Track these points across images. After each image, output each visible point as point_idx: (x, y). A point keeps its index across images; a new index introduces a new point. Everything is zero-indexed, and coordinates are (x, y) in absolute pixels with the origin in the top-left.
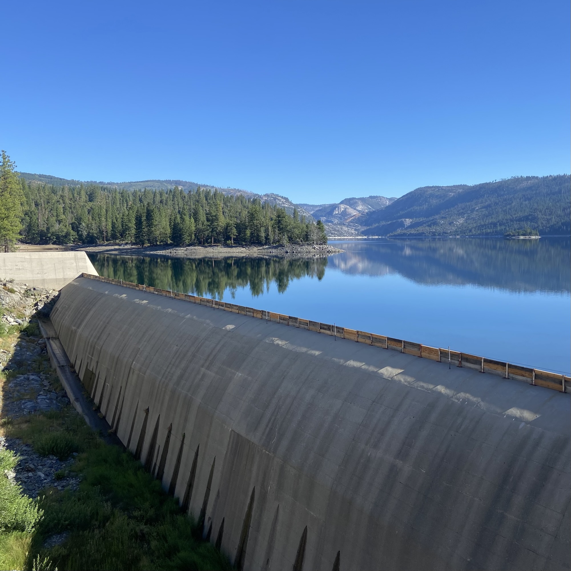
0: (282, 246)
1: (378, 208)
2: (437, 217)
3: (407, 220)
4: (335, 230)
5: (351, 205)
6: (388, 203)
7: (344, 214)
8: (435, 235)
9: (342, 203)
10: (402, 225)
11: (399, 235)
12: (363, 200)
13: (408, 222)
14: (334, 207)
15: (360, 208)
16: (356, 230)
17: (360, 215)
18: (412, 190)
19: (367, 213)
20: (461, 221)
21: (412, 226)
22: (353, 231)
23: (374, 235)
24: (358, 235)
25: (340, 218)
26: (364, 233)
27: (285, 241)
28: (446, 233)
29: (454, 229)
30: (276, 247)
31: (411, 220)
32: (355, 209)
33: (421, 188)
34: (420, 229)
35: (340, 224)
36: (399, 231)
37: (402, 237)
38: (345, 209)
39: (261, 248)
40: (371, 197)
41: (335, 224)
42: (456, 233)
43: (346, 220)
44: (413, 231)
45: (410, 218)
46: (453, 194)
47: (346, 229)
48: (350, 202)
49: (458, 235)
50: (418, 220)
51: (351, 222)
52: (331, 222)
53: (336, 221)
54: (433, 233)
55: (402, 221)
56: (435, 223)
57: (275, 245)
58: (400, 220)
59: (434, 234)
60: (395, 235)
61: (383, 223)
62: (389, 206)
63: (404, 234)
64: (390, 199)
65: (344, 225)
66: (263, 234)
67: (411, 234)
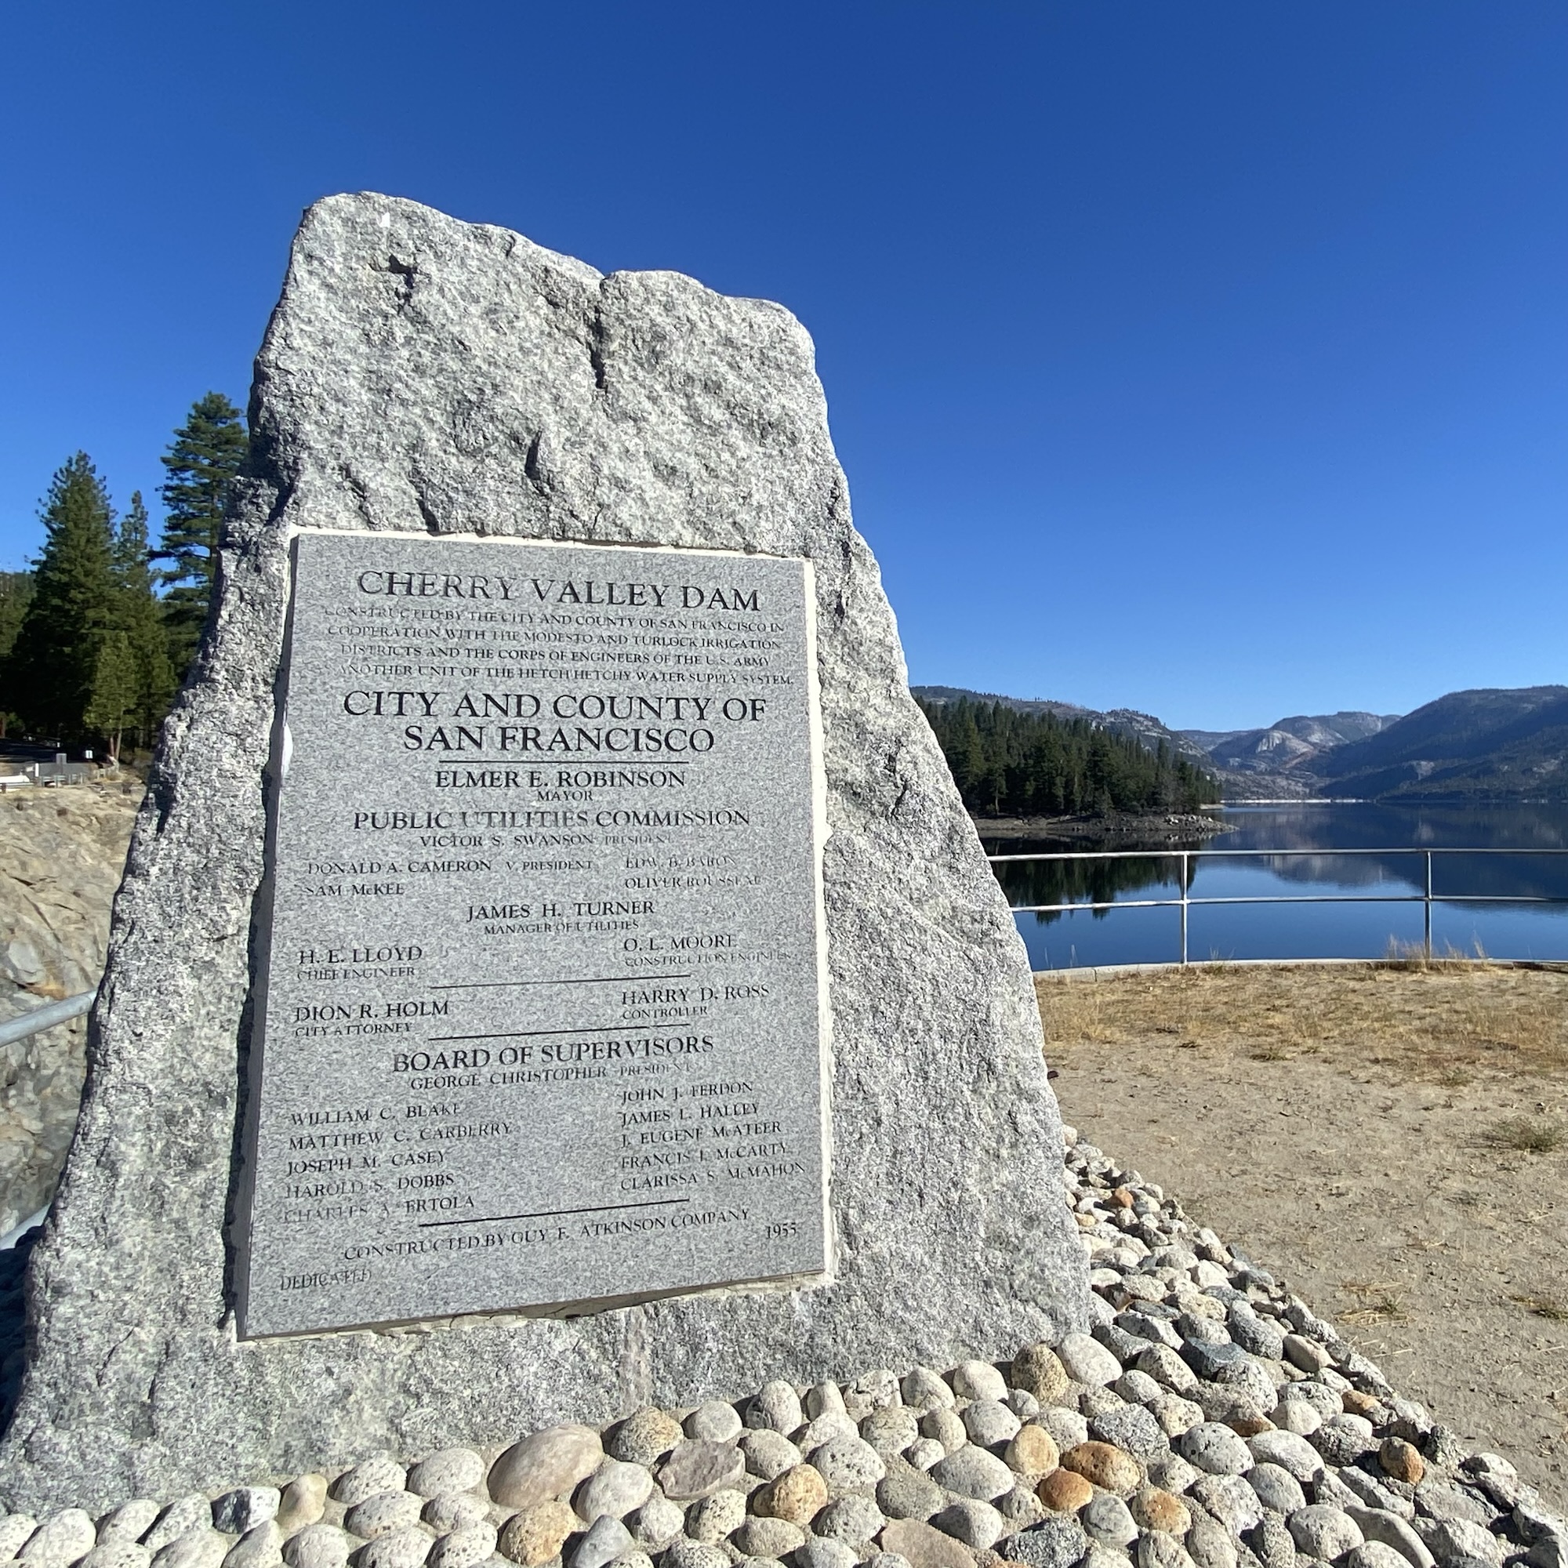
0: (1098, 815)
1: (1357, 738)
2: (1493, 756)
3: (1423, 763)
4: (1259, 785)
5: (1296, 733)
6: (1380, 727)
7: (1281, 749)
8: (1488, 797)
9: (1276, 727)
10: (1411, 773)
11: (1403, 796)
12: (1323, 721)
13: (1425, 767)
14: (1259, 736)
15: (1316, 738)
16: (1305, 785)
17: (1316, 752)
18: (1436, 697)
19: (1332, 749)
20: (1551, 766)
21: (1434, 777)
22: (1300, 788)
23: (1348, 797)
24: (1311, 796)
25: (1273, 760)
26: (1323, 792)
27: (1105, 804)
28: (1514, 793)
29: (1534, 783)
30: (1086, 820)
31: (1432, 764)
32: (1305, 740)
33: (1455, 694)
34: (1453, 784)
35: (1272, 773)
36: (1405, 787)
37: (1411, 801)
38: (1284, 740)
39: (1055, 820)
40: (1340, 714)
41: (1261, 773)
42: (1538, 792)
43: (1286, 763)
44: (1436, 789)
45: (1429, 758)
46: (1530, 707)
47: (1284, 783)
48: (1295, 725)
49: (1543, 796)
50: (1449, 764)
51: (1295, 768)
52: (1253, 768)
53: (1263, 766)
54: (1482, 791)
55: (1412, 767)
56: (1488, 771)
57: (1084, 814)
58: (1406, 765)
59: (1486, 794)
60: (1394, 797)
61: (1369, 770)
62: (1382, 733)
63: (1415, 795)
64: (1385, 719)
65: (1280, 774)
66: (1060, 792)
67: (1430, 796)
